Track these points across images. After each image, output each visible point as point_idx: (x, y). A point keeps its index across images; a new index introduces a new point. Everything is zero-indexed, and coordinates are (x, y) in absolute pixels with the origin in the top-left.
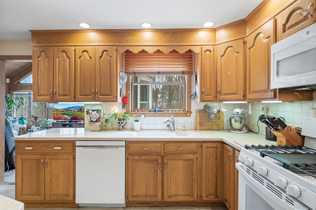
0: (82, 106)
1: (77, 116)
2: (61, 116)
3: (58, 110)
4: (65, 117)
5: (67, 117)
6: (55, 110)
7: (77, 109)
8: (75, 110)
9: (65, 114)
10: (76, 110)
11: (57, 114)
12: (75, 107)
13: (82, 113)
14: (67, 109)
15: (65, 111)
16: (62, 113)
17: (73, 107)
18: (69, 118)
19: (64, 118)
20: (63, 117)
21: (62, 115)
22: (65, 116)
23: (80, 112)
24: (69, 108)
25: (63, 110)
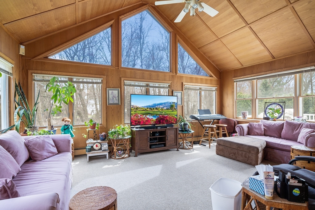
0: (174, 102)
1: (166, 116)
2: (142, 117)
3: (137, 108)
4: (148, 118)
5: (151, 117)
6: (133, 109)
7: (167, 106)
8: (163, 107)
9: (149, 113)
10: (165, 108)
11: (136, 115)
12: (164, 103)
13: (173, 111)
14: (152, 106)
15: (148, 110)
16: (144, 112)
17: (161, 104)
18: (154, 119)
19: (146, 119)
20: (144, 118)
21: (143, 115)
22: (148, 116)
23: (170, 111)
24: (155, 105)
25: (146, 108)
